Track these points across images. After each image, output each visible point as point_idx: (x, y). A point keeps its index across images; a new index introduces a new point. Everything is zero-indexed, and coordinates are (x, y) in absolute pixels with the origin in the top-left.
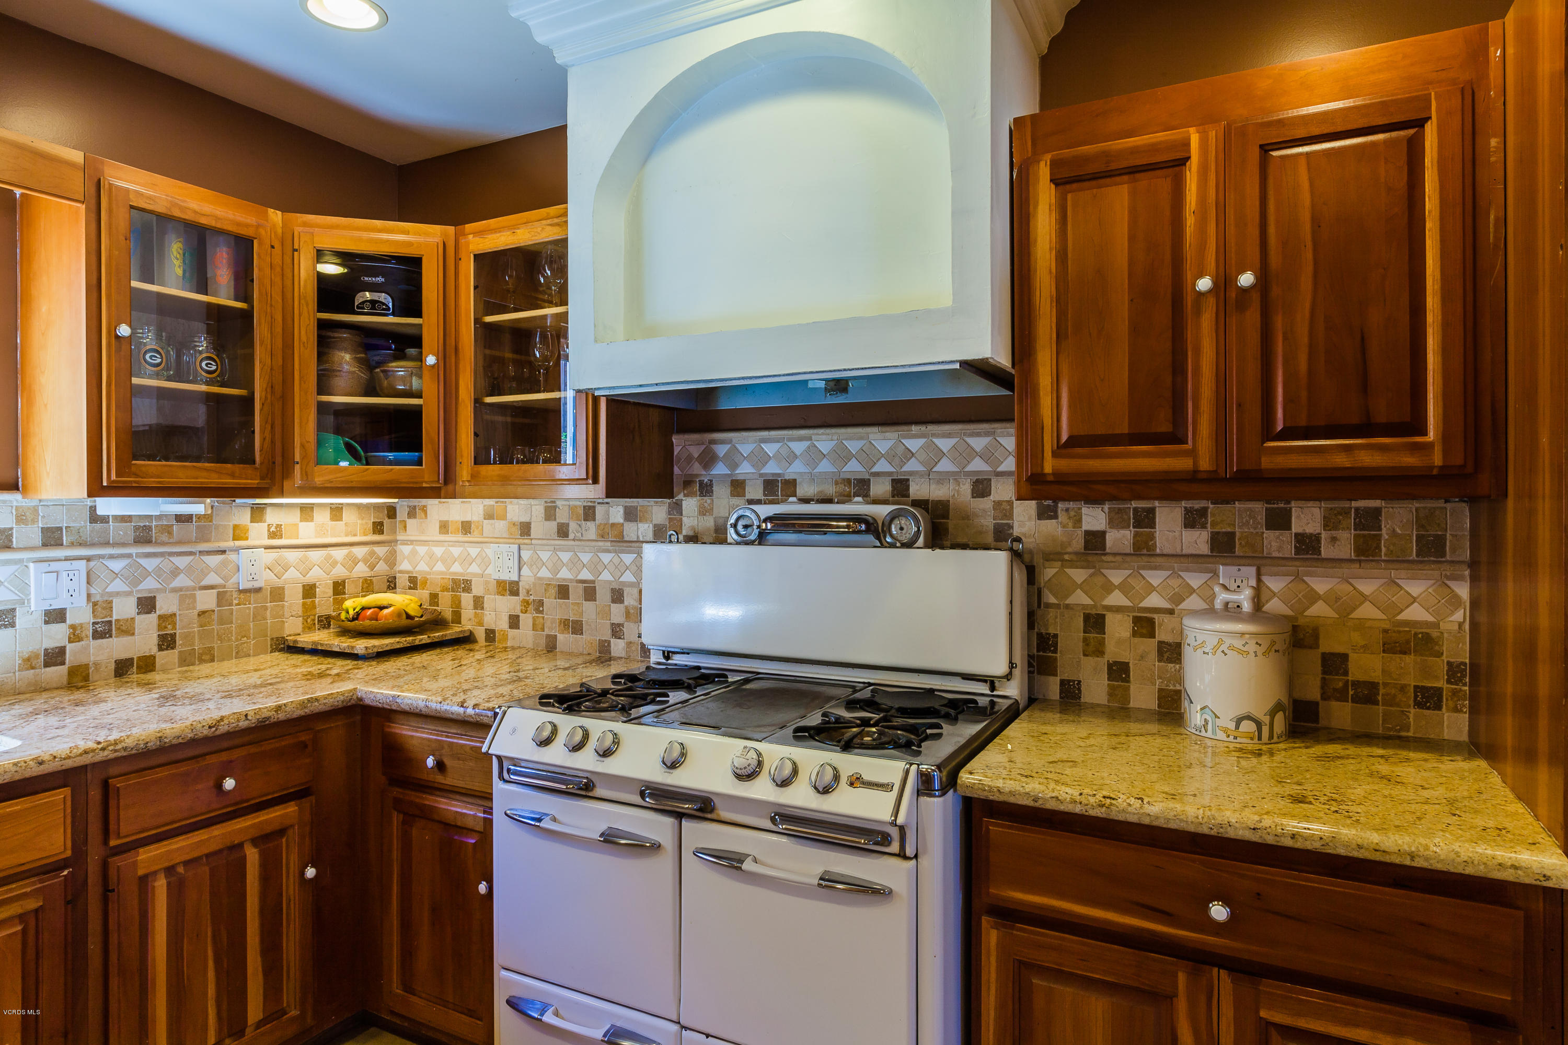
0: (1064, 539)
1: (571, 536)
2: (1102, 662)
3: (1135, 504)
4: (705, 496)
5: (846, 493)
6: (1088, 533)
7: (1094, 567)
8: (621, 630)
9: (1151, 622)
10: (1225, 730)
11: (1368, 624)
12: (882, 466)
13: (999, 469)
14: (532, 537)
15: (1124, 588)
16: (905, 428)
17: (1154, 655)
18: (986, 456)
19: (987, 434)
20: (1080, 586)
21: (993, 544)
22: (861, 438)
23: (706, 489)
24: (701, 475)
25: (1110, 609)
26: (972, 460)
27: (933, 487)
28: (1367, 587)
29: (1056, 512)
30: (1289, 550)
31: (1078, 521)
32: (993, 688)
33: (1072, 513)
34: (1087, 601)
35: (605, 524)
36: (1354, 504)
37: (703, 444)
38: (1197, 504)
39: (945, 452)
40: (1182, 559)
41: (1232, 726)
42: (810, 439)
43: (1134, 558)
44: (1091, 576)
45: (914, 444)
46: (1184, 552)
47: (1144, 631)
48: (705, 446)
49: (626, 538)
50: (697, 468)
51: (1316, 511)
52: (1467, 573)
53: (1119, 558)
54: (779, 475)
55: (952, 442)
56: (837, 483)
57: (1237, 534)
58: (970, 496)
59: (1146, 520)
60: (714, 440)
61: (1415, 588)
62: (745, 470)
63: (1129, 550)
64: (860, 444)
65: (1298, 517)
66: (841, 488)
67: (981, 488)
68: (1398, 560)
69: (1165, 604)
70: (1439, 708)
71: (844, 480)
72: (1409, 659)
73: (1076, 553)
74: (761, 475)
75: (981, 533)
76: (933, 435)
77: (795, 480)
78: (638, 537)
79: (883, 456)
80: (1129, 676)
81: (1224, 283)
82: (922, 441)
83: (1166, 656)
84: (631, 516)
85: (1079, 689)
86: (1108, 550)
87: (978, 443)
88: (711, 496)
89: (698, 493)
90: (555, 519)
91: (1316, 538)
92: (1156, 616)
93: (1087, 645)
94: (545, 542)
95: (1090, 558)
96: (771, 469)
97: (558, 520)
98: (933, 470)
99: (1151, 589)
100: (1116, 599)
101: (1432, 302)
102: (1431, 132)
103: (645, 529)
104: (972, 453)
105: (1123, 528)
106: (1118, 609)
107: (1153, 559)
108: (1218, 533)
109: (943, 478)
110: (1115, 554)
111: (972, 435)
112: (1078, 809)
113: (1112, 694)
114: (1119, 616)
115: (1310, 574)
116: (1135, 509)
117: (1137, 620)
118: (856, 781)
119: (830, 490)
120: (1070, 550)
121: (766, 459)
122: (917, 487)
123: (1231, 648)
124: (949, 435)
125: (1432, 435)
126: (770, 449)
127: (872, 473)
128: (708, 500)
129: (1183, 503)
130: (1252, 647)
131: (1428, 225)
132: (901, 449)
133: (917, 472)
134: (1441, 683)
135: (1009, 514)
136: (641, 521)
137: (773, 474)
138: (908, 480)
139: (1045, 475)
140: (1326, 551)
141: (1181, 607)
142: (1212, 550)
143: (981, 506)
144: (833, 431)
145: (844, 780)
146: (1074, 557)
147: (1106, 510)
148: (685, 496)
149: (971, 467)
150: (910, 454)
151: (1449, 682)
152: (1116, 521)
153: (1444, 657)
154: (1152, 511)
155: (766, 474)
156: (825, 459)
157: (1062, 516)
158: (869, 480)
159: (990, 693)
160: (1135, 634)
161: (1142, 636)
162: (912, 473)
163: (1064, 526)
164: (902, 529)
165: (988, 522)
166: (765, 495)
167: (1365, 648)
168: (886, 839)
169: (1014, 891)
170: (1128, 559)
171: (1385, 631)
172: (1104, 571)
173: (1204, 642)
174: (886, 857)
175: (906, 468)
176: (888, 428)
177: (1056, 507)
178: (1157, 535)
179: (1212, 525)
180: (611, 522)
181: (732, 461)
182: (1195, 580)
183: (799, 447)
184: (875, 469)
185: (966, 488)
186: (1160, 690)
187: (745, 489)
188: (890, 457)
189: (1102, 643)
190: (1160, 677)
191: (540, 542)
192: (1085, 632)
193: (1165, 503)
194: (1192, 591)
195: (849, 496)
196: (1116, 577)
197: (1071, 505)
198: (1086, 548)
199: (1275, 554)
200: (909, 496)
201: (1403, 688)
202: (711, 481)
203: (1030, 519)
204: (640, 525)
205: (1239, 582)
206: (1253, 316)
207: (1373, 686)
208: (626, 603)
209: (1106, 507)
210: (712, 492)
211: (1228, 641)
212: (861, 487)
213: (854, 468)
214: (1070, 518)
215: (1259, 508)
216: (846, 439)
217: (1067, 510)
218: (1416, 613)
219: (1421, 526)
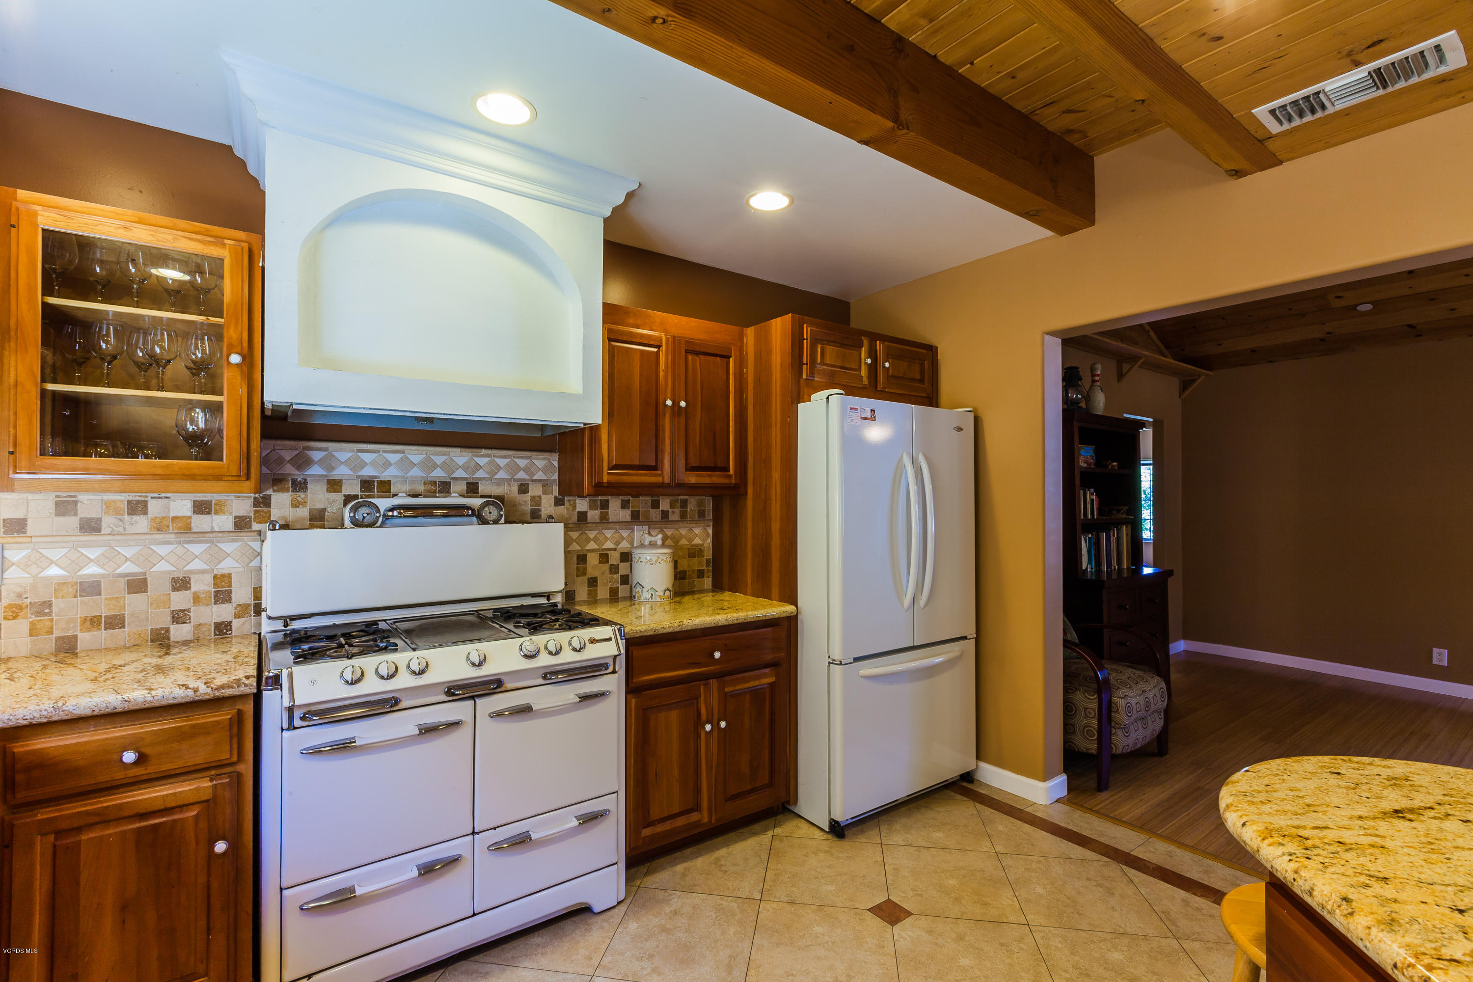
0: (568, 516)
1: (103, 532)
2: (585, 579)
3: (600, 498)
4: (298, 492)
5: (432, 491)
6: (579, 512)
7: (582, 530)
8: (185, 615)
9: (607, 555)
10: (660, 597)
11: (684, 547)
12: (460, 473)
13: (533, 478)
14: (28, 534)
15: (595, 540)
16: (478, 450)
17: (608, 571)
18: (526, 470)
19: (527, 458)
20: (575, 541)
21: (530, 521)
22: (444, 455)
23: (300, 486)
24: (295, 474)
25: (589, 551)
26: (519, 472)
27: (494, 487)
28: (683, 532)
29: (564, 502)
30: (659, 518)
31: (575, 507)
32: (548, 599)
33: (572, 503)
34: (578, 548)
35: (163, 518)
36: (680, 497)
37: (296, 449)
38: (626, 498)
39: (502, 466)
40: (621, 524)
41: (662, 594)
42: (403, 452)
43: (601, 524)
44: (580, 535)
45: (482, 461)
46: (621, 520)
47: (604, 560)
48: (298, 452)
49: (195, 529)
50: (289, 469)
51: (668, 500)
52: (711, 524)
53: (594, 525)
54: (375, 477)
55: (506, 461)
56: (425, 484)
57: (641, 511)
58: (517, 493)
59: (605, 505)
60: (310, 447)
61: (697, 531)
62: (341, 472)
63: (598, 521)
64: (443, 459)
65: (662, 503)
66: (429, 487)
67: (523, 488)
68: (693, 521)
69: (613, 546)
70: (703, 577)
71: (431, 482)
72: (695, 559)
73: (574, 523)
74: (358, 477)
75: (523, 514)
76: (494, 456)
77: (389, 481)
78: (212, 528)
79: (460, 467)
80: (597, 584)
81: (675, 403)
82: (487, 459)
83: (613, 571)
84: (202, 508)
85: (575, 595)
86: (588, 521)
87: (522, 463)
88: (305, 492)
89: (290, 489)
90: (76, 514)
91: (668, 512)
92: (609, 552)
93: (579, 571)
94: (49, 539)
95: (581, 526)
96: (368, 472)
97: (80, 515)
98: (495, 477)
99: (606, 539)
100: (592, 545)
101: (732, 424)
102: (731, 360)
103: (223, 522)
104: (518, 469)
105: (595, 509)
106: (593, 551)
107: (609, 525)
108: (634, 511)
109: (500, 482)
110: (593, 523)
111: (519, 457)
112: (670, 630)
113: (589, 594)
114: (593, 554)
115: (666, 528)
116: (601, 500)
117: (601, 555)
118: (593, 641)
119: (421, 488)
120: (570, 522)
121: (364, 464)
122: (484, 488)
123: (663, 560)
124: (505, 457)
125: (732, 472)
126: (367, 457)
127: (452, 478)
128: (302, 495)
129: (621, 497)
130: (669, 559)
131: (731, 395)
132: (472, 464)
133: (484, 478)
134: (704, 568)
135: (539, 504)
136: (216, 513)
137: (370, 476)
138: (478, 483)
139: (603, 483)
140: (671, 518)
141: (619, 547)
142: (632, 519)
143: (524, 499)
144: (425, 448)
145: (587, 642)
146: (573, 525)
147: (588, 501)
148: (274, 491)
149: (518, 476)
150: (478, 467)
151: (706, 567)
152: (592, 507)
153: (705, 557)
154: (608, 501)
155: (363, 476)
156: (415, 467)
157: (566, 504)
158: (450, 482)
159: (547, 602)
160: (600, 562)
161: (603, 563)
162: (480, 479)
163: (568, 509)
164: (490, 513)
165: (528, 508)
166: (361, 491)
167: (683, 557)
168: (606, 666)
169: (643, 676)
170: (598, 525)
171: (689, 549)
172: (586, 532)
173: (651, 559)
174: (605, 676)
175: (476, 475)
176: (466, 450)
177: (564, 499)
178: (610, 513)
179: (632, 507)
180: (172, 514)
181: (328, 463)
182: (625, 533)
183: (393, 458)
184: (454, 475)
185: (515, 488)
186: (610, 588)
187: (342, 487)
188: (465, 468)
189: (585, 569)
190: (610, 582)
191: (40, 539)
192: (577, 564)
193: (613, 497)
194: (623, 538)
195: (435, 492)
196: (592, 534)
197: (571, 498)
198: (578, 520)
199: (654, 520)
200: (478, 493)
201: (693, 571)
202: (306, 480)
203: (550, 506)
204: (215, 517)
205: (642, 533)
206: (683, 418)
207: (685, 572)
208: (193, 589)
209: (588, 499)
210: (307, 488)
211: (661, 557)
212: (445, 487)
213: (439, 474)
214: (571, 505)
215: (649, 499)
216: (433, 455)
217: (569, 501)
218: (697, 541)
219: (699, 507)
